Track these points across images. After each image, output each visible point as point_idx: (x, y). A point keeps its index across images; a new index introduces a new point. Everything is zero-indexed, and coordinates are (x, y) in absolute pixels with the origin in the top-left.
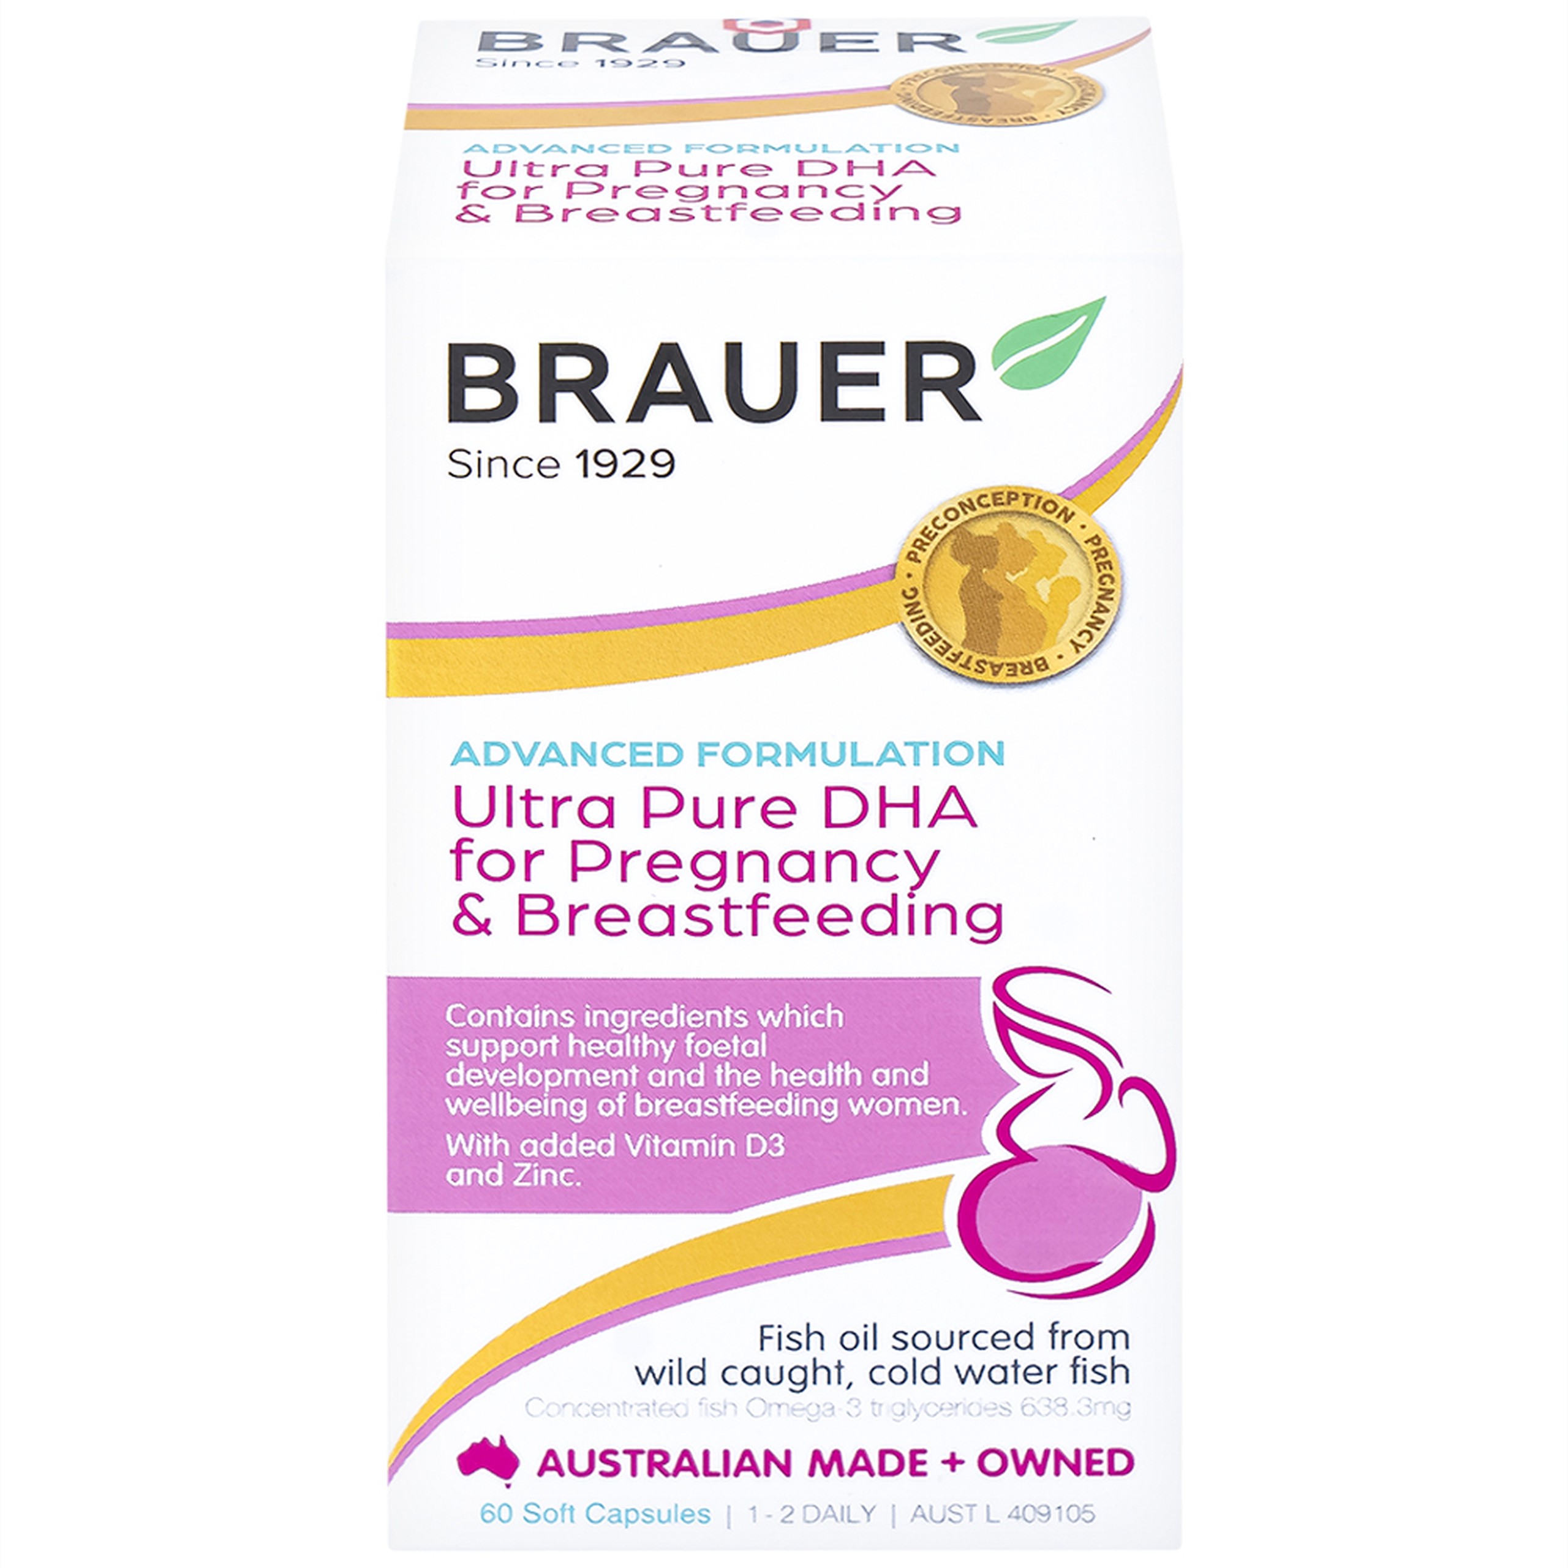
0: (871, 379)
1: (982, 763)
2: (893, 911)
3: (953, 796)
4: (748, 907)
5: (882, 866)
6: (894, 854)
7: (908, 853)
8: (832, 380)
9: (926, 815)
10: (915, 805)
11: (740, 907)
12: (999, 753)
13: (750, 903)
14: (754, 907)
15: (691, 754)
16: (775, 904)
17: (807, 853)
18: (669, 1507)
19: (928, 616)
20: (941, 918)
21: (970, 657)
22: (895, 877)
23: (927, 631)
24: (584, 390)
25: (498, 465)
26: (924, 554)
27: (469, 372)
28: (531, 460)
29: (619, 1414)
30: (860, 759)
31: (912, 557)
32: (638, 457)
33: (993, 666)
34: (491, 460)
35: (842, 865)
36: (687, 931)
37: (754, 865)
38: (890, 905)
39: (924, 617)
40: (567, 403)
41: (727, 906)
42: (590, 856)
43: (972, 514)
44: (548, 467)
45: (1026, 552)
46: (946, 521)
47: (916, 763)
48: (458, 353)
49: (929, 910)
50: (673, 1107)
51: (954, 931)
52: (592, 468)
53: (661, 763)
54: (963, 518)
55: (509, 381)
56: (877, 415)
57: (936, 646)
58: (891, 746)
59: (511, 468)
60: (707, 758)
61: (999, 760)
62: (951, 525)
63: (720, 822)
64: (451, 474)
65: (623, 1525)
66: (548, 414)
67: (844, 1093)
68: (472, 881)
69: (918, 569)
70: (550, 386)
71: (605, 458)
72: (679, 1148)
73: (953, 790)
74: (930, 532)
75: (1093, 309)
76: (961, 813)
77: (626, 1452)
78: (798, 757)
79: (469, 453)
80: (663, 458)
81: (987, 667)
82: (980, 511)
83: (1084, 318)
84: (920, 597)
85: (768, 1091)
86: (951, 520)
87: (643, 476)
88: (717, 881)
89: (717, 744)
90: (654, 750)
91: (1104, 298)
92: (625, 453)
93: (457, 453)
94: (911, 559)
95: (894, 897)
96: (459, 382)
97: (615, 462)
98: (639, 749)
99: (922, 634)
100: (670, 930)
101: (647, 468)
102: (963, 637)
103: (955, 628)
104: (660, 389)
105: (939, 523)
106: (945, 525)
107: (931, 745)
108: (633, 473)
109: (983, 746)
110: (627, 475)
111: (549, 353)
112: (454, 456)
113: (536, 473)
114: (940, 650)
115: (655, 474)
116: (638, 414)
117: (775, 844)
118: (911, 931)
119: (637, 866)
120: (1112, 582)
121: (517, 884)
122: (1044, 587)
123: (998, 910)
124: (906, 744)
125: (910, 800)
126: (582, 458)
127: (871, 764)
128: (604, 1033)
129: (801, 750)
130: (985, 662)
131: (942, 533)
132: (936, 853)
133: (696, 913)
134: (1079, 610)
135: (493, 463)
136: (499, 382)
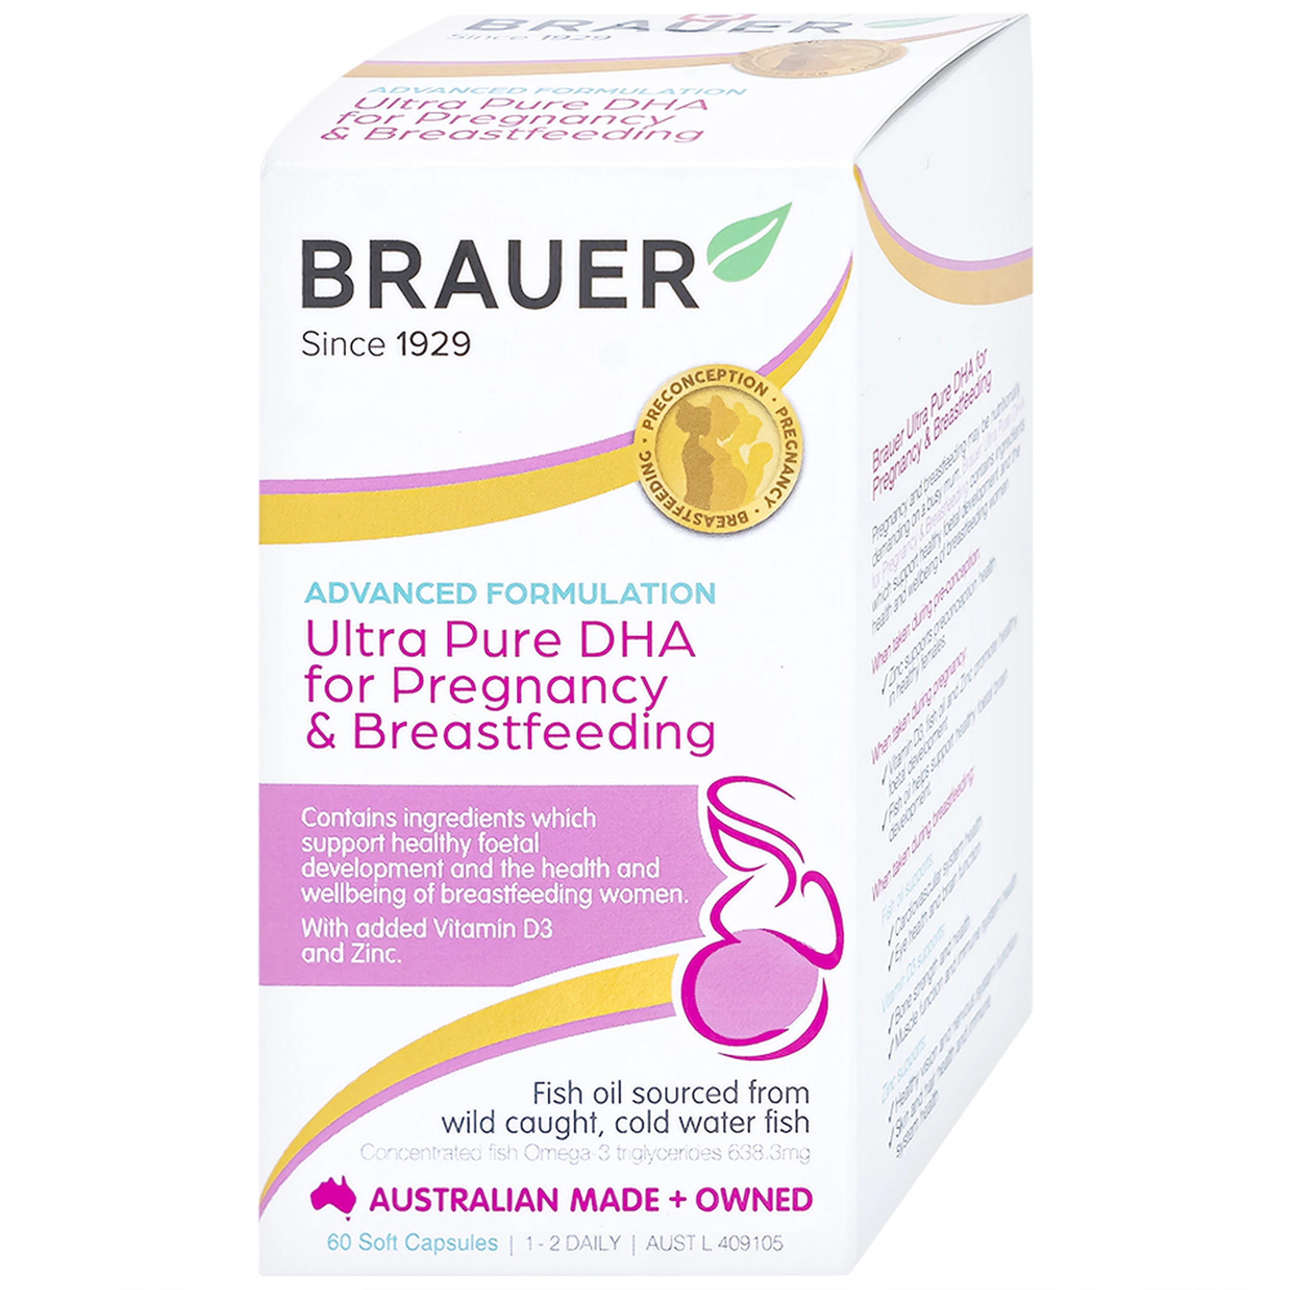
0: (616, 272)
1: (698, 601)
2: (633, 729)
3: (677, 630)
4: (525, 724)
5: (625, 690)
6: (633, 679)
7: (643, 679)
8: (588, 272)
9: (657, 646)
10: (649, 638)
11: (518, 724)
12: (711, 592)
13: (526, 721)
14: (529, 724)
15: (482, 593)
16: (545, 721)
17: (569, 678)
18: (467, 1237)
19: (659, 475)
20: (669, 734)
21: (689, 512)
22: (634, 699)
23: (657, 489)
24: (403, 280)
25: (339, 344)
26: (655, 422)
27: (318, 265)
28: (363, 340)
29: (430, 1158)
30: (608, 598)
31: (647, 425)
32: (442, 338)
33: (707, 519)
34: (334, 340)
35: (594, 688)
36: (480, 745)
37: (529, 688)
38: (630, 724)
39: (655, 476)
40: (390, 290)
41: (509, 724)
42: (408, 680)
43: (691, 388)
44: (376, 346)
45: (732, 420)
46: (672, 394)
47: (650, 602)
48: (310, 248)
49: (660, 727)
50: (470, 896)
51: (678, 746)
52: (410, 347)
53: (460, 601)
54: (685, 391)
55: (347, 273)
56: (620, 303)
57: (665, 501)
58: (631, 586)
59: (349, 347)
60: (494, 596)
61: (711, 600)
62: (676, 398)
63: (504, 652)
64: (304, 352)
65: (432, 1252)
66: (376, 301)
67: (597, 884)
68: (321, 702)
69: (651, 435)
70: (378, 277)
71: (419, 339)
72: (474, 930)
73: (677, 624)
74: (660, 403)
75: (782, 213)
76: (683, 644)
77: (435, 1190)
78: (561, 596)
79: (317, 334)
80: (461, 339)
81: (703, 520)
82: (698, 385)
83: (774, 222)
84: (652, 460)
85: (540, 882)
86: (677, 393)
87: (446, 354)
88: (501, 702)
89: (502, 585)
90: (454, 589)
91: (791, 204)
92: (434, 335)
93: (309, 334)
94: (646, 427)
95: (634, 715)
96: (311, 273)
97: (426, 342)
98: (444, 589)
99: (654, 491)
100: (467, 744)
101: (450, 348)
102: (685, 493)
103: (678, 487)
104: (459, 280)
105: (667, 396)
106: (671, 398)
107: (661, 585)
108: (440, 352)
109: (700, 587)
110: (435, 353)
111: (378, 248)
112: (307, 337)
113: (367, 352)
114: (668, 504)
115: (456, 353)
116: (443, 302)
117: (545, 670)
118: (646, 746)
119: (443, 689)
120: (796, 447)
121: (354, 705)
122: (745, 451)
123: (711, 727)
124: (642, 585)
125: (646, 634)
126: (401, 338)
127: (616, 602)
128: (418, 832)
129: (564, 590)
130: (701, 515)
131: (669, 404)
132: (665, 678)
133: (487, 729)
134: (771, 473)
135: (336, 343)
136: (339, 273)
